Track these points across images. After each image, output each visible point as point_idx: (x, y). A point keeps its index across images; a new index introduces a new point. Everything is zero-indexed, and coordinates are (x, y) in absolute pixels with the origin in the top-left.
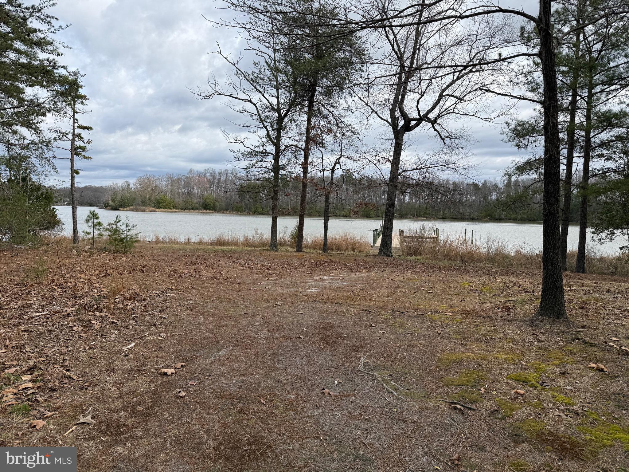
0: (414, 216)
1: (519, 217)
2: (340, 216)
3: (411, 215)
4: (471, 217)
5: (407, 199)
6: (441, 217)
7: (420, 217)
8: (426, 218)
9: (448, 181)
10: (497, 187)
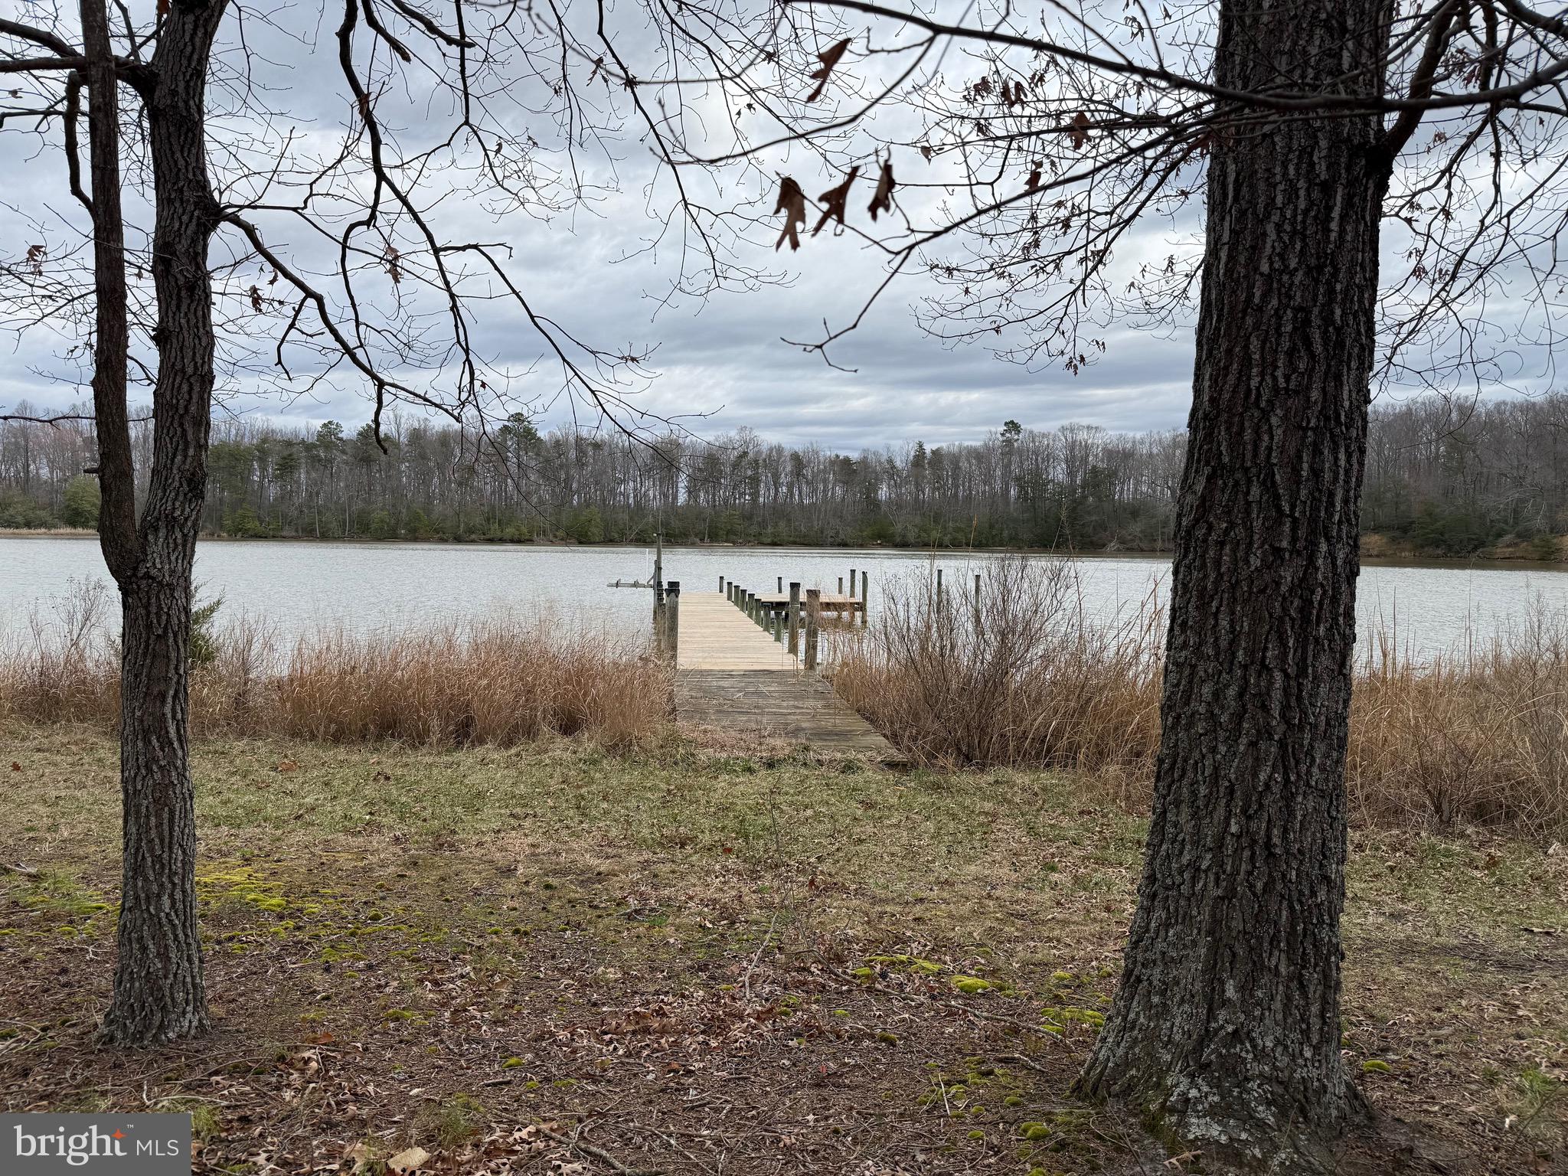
0: (702, 540)
1: (947, 540)
2: (502, 541)
3: (696, 535)
4: (839, 540)
5: (682, 497)
6: (769, 541)
7: (717, 541)
8: (734, 543)
9: (779, 450)
10: (893, 467)
